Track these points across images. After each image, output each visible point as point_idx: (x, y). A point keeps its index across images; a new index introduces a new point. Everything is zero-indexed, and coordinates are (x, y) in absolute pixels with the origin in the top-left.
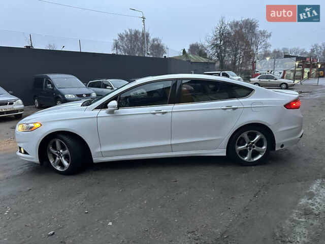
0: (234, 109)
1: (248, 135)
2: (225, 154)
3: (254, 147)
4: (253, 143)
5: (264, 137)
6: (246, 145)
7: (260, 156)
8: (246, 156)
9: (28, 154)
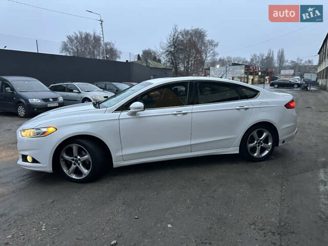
0: (246, 109)
1: (257, 133)
2: (238, 152)
3: (262, 144)
4: (261, 140)
5: (270, 135)
6: (256, 142)
7: (267, 152)
8: (255, 153)
9: (39, 163)
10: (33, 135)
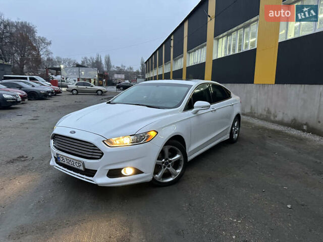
2: (229, 137)
4: (236, 127)
5: (238, 123)
6: (233, 129)
9: (143, 173)
10: (132, 143)
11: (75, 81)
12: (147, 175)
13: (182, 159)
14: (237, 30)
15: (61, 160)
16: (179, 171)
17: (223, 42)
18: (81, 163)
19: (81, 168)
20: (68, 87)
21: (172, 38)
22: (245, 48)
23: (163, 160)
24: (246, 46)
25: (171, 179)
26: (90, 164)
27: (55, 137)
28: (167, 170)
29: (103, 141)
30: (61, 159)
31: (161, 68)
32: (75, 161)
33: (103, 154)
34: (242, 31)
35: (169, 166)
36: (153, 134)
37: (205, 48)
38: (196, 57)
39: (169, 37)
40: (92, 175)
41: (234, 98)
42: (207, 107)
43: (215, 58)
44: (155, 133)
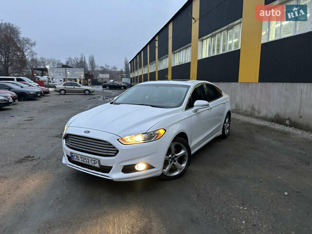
2: (222, 133)
5: (229, 119)
9: (154, 168)
10: (144, 140)
11: (61, 81)
12: (158, 170)
13: (187, 155)
14: (221, 32)
15: (75, 159)
16: (184, 165)
17: (207, 43)
18: (97, 161)
19: (97, 165)
20: (56, 88)
21: (157, 38)
22: (229, 49)
23: (170, 156)
24: (230, 46)
25: (177, 173)
26: (105, 161)
27: (67, 137)
28: (173, 164)
29: (118, 140)
30: (75, 157)
31: (147, 68)
32: (90, 159)
33: (118, 151)
34: (226, 33)
35: (175, 161)
36: (162, 132)
37: (190, 49)
38: (181, 58)
39: (154, 38)
40: (108, 171)
41: (225, 97)
42: (206, 105)
43: (199, 58)
44: (164, 131)
